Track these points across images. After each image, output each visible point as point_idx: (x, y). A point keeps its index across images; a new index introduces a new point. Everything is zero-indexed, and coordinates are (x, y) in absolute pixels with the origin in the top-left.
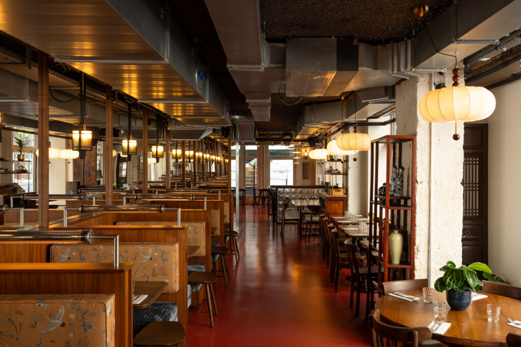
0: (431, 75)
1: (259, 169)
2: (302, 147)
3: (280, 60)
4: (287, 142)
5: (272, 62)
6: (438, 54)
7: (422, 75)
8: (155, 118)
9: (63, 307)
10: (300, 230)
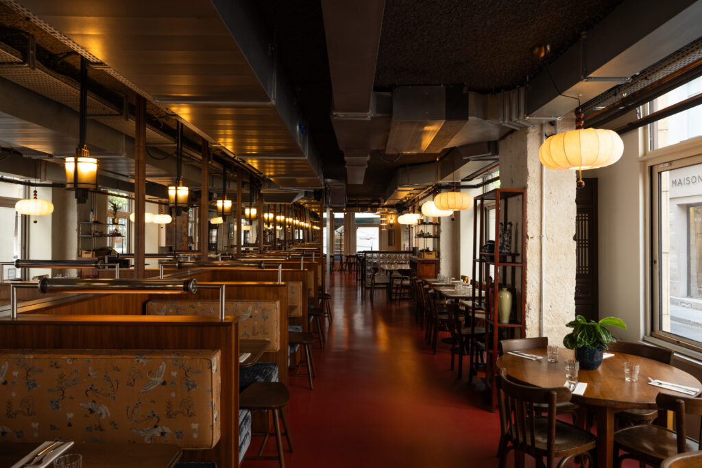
0: (542, 126)
1: (345, 235)
2: (389, 214)
3: (386, 110)
5: (378, 111)
6: (560, 96)
7: (533, 125)
8: (248, 181)
9: (164, 363)
10: (390, 294)
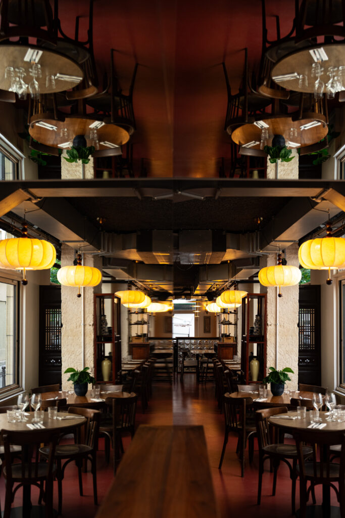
2: (203, 301)
4: (188, 296)
10: (198, 377)
